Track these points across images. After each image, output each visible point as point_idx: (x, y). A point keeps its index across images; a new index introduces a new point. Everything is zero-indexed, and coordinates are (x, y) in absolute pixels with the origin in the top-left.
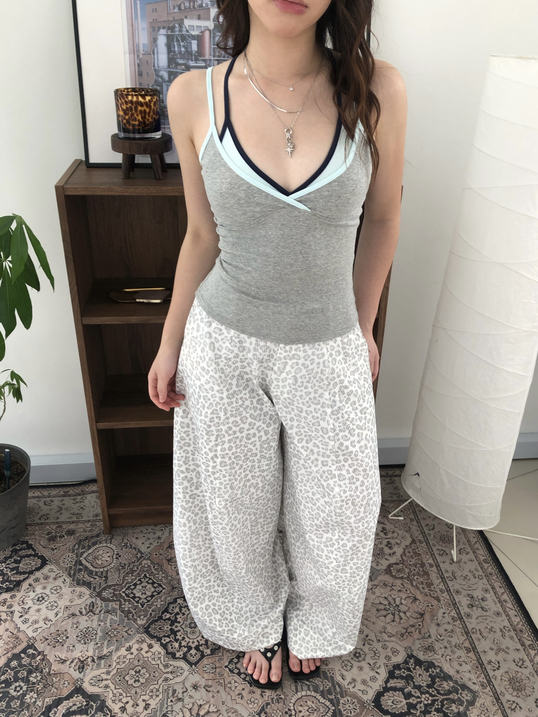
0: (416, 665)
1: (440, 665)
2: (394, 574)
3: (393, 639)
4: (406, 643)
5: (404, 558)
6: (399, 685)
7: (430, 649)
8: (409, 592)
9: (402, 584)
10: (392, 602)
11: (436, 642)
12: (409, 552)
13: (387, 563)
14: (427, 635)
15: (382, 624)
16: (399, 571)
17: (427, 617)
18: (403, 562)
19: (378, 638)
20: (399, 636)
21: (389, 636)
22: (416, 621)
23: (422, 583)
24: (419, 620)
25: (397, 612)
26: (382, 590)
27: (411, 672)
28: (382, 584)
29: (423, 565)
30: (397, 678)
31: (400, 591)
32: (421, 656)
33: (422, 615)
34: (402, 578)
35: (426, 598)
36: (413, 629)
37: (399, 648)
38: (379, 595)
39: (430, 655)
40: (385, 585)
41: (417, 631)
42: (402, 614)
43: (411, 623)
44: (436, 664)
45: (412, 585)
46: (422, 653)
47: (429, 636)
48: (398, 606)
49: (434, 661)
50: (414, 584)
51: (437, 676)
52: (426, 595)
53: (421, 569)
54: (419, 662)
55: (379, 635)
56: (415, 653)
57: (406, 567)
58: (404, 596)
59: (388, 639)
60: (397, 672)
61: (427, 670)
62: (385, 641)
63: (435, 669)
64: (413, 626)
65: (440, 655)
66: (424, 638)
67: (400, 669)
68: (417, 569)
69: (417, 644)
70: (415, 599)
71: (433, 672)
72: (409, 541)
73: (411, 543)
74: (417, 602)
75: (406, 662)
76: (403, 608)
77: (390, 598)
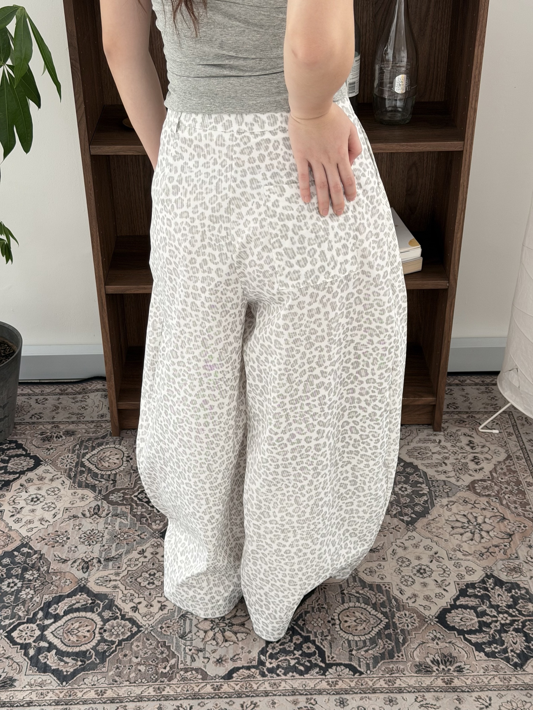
0: (496, 585)
1: (527, 587)
2: (479, 491)
3: (470, 558)
4: (485, 563)
5: (494, 474)
6: (471, 604)
7: (516, 570)
8: (495, 511)
9: (487, 502)
10: (473, 520)
11: (525, 564)
12: (502, 469)
13: (471, 479)
14: (514, 557)
15: (458, 542)
16: (484, 488)
17: (517, 538)
18: (492, 479)
19: (450, 556)
20: (478, 556)
21: (464, 555)
22: (502, 541)
23: (515, 502)
24: (506, 540)
25: (477, 531)
26: (461, 508)
27: (489, 591)
28: (461, 501)
29: (518, 483)
30: (470, 596)
31: (484, 509)
32: (503, 577)
33: (511, 535)
34: (489, 495)
35: (518, 519)
36: (497, 549)
37: (475, 567)
38: (456, 512)
39: (515, 576)
40: (465, 502)
41: (502, 551)
42: (484, 534)
43: (496, 543)
44: (522, 585)
45: (502, 504)
46: (506, 574)
47: (517, 557)
48: (480, 525)
49: (519, 582)
50: (504, 502)
51: (522, 597)
52: (518, 515)
53: (516, 488)
54: (499, 583)
55: (453, 553)
56: (495, 574)
57: (495, 484)
58: (488, 514)
59: (463, 557)
60: (470, 591)
61: (509, 591)
62: (459, 559)
63: (519, 590)
64: (496, 546)
65: (529, 577)
66: (509, 559)
67: (475, 588)
68: (510, 488)
69: (500, 565)
70: (504, 518)
71: (516, 593)
72: (503, 456)
73: (507, 459)
74: (506, 522)
75: (483, 581)
76: (485, 527)
77: (470, 517)
